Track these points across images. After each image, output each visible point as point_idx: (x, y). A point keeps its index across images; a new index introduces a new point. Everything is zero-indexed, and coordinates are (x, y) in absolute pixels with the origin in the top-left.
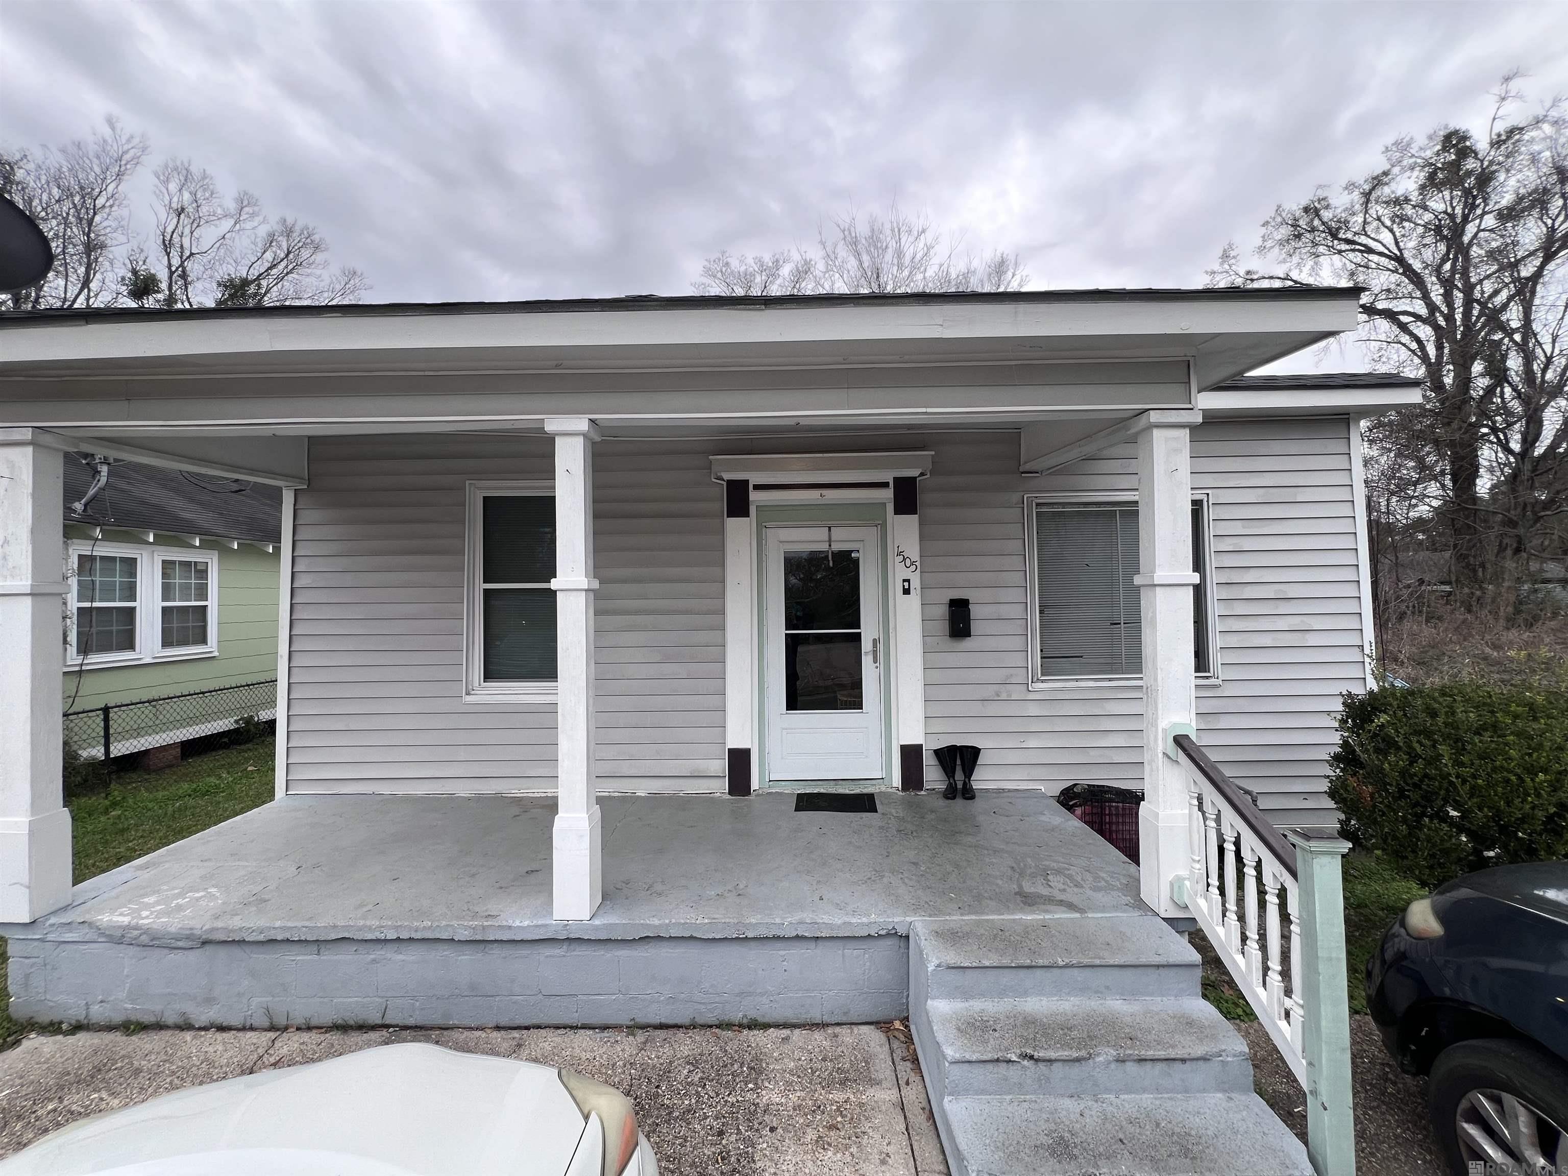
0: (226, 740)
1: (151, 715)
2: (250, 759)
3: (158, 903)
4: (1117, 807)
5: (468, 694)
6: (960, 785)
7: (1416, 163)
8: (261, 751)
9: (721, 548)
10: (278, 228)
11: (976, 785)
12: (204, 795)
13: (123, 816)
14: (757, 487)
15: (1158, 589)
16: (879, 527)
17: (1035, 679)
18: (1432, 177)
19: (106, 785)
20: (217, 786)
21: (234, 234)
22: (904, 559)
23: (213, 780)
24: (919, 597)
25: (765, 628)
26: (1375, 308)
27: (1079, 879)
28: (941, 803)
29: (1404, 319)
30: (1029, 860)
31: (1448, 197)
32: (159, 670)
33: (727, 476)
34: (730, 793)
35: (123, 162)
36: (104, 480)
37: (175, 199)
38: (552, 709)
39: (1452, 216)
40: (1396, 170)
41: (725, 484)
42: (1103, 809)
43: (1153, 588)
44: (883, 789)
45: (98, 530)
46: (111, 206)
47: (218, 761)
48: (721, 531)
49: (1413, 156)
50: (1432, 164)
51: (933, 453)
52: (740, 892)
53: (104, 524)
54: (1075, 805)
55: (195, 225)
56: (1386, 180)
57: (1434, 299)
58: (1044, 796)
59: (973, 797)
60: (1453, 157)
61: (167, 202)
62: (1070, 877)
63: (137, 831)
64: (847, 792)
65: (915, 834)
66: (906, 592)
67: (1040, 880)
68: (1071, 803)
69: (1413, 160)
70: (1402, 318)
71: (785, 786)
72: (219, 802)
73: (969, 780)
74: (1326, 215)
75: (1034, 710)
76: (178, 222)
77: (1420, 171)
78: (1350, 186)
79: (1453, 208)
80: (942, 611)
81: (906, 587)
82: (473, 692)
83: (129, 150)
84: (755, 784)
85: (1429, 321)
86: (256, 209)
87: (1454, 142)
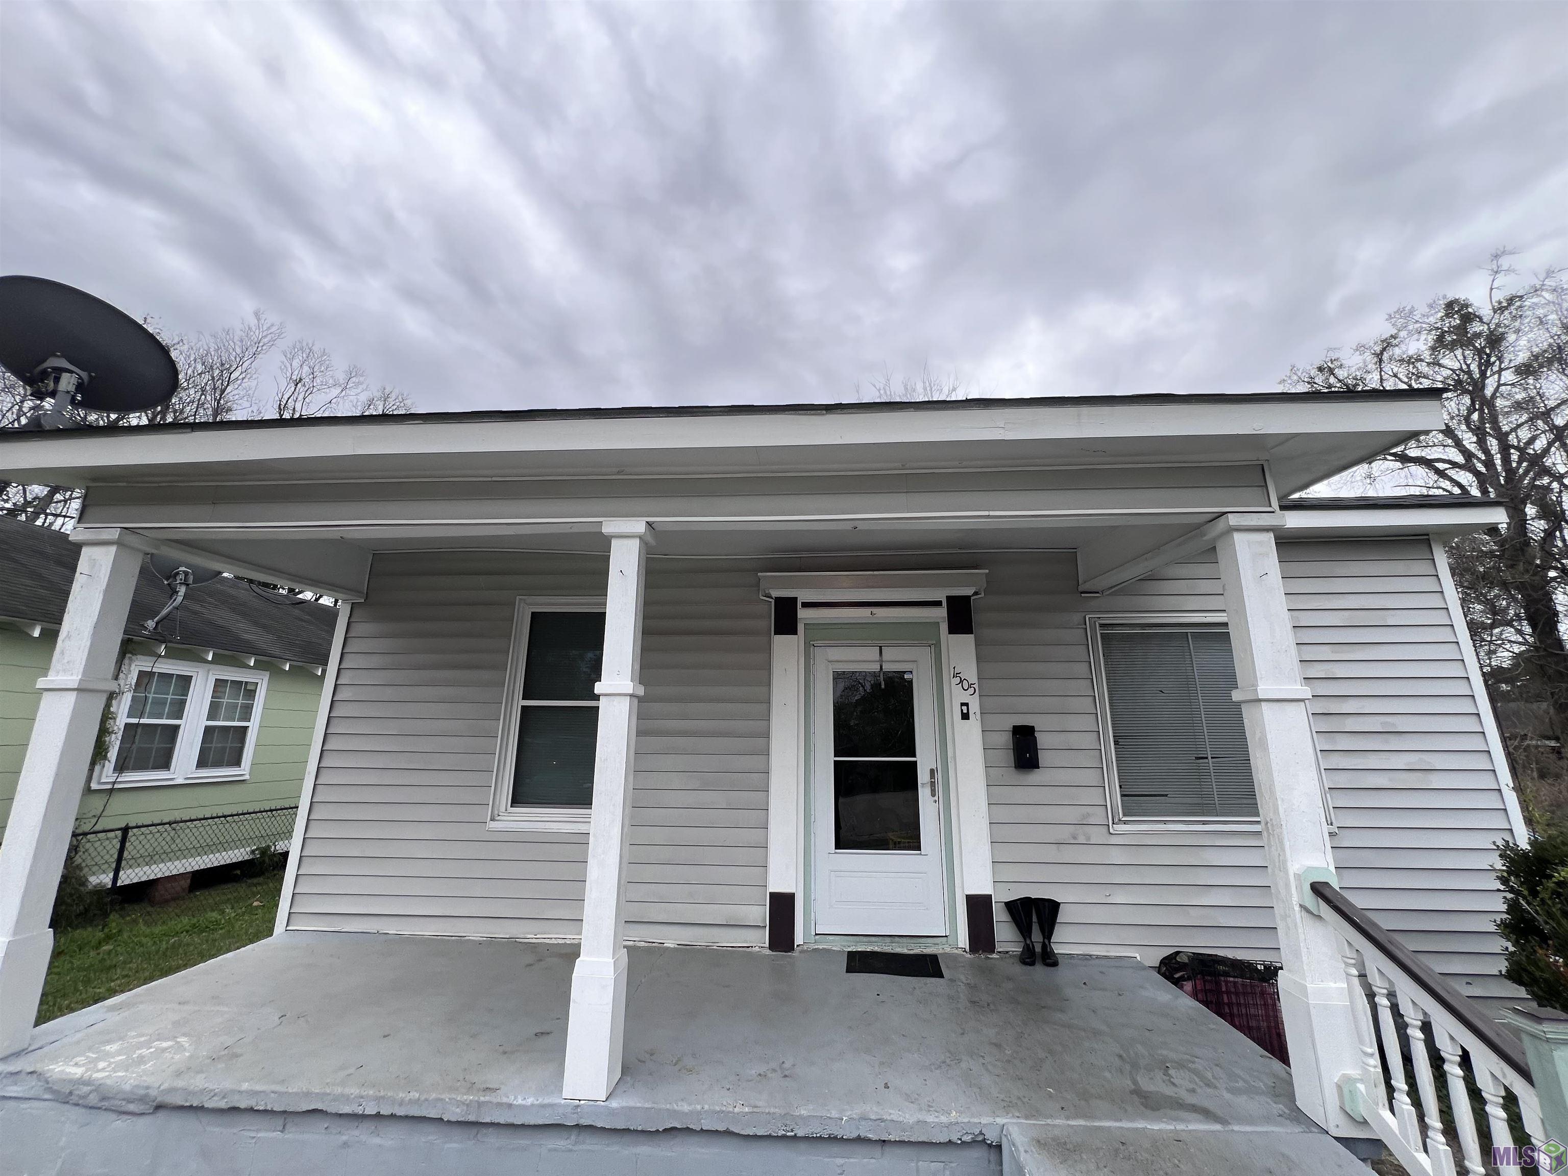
0: (238, 872)
1: (168, 839)
2: (259, 893)
3: (119, 1053)
4: (1235, 983)
5: (492, 819)
6: (1038, 949)
7: (1421, 328)
8: (271, 885)
9: (768, 667)
10: (378, 394)
11: (1058, 949)
12: (203, 931)
13: (114, 951)
14: (806, 605)
15: (1263, 704)
16: (933, 647)
17: (1116, 820)
18: (1440, 339)
19: (106, 915)
20: (217, 923)
21: (339, 399)
22: (961, 681)
23: (215, 915)
24: (979, 724)
25: (812, 753)
26: (1407, 455)
27: (1209, 1075)
28: (1018, 969)
29: (1441, 466)
30: (1139, 1047)
31: (1460, 357)
32: (188, 792)
33: (776, 593)
34: (771, 947)
35: (261, 344)
36: (180, 599)
37: (296, 373)
38: (582, 840)
39: (1469, 373)
40: (1403, 334)
41: (773, 601)
42: (1218, 984)
43: (1257, 704)
44: (948, 950)
45: (163, 647)
46: (243, 379)
47: (224, 894)
48: (768, 649)
49: (1417, 321)
50: (1437, 328)
51: (987, 571)
52: (787, 1073)
53: (170, 642)
54: (1182, 978)
55: (309, 392)
56: (1394, 342)
57: (1468, 446)
58: (1140, 967)
59: (1055, 964)
60: (1458, 322)
61: (289, 375)
62: (1195, 1072)
63: (123, 969)
64: (905, 951)
65: (992, 1007)
66: (965, 716)
67: (1159, 1075)
68: (1177, 976)
69: (1418, 325)
70: (1437, 465)
71: (834, 941)
72: (216, 940)
73: (1050, 942)
74: (1341, 374)
75: (1118, 857)
76: (295, 390)
77: (1427, 334)
78: (1361, 348)
79: (1468, 366)
80: (1005, 739)
81: (965, 711)
82: (499, 818)
83: (268, 335)
84: (799, 939)
85: (1468, 467)
86: (362, 379)
87: (1456, 309)
